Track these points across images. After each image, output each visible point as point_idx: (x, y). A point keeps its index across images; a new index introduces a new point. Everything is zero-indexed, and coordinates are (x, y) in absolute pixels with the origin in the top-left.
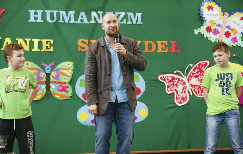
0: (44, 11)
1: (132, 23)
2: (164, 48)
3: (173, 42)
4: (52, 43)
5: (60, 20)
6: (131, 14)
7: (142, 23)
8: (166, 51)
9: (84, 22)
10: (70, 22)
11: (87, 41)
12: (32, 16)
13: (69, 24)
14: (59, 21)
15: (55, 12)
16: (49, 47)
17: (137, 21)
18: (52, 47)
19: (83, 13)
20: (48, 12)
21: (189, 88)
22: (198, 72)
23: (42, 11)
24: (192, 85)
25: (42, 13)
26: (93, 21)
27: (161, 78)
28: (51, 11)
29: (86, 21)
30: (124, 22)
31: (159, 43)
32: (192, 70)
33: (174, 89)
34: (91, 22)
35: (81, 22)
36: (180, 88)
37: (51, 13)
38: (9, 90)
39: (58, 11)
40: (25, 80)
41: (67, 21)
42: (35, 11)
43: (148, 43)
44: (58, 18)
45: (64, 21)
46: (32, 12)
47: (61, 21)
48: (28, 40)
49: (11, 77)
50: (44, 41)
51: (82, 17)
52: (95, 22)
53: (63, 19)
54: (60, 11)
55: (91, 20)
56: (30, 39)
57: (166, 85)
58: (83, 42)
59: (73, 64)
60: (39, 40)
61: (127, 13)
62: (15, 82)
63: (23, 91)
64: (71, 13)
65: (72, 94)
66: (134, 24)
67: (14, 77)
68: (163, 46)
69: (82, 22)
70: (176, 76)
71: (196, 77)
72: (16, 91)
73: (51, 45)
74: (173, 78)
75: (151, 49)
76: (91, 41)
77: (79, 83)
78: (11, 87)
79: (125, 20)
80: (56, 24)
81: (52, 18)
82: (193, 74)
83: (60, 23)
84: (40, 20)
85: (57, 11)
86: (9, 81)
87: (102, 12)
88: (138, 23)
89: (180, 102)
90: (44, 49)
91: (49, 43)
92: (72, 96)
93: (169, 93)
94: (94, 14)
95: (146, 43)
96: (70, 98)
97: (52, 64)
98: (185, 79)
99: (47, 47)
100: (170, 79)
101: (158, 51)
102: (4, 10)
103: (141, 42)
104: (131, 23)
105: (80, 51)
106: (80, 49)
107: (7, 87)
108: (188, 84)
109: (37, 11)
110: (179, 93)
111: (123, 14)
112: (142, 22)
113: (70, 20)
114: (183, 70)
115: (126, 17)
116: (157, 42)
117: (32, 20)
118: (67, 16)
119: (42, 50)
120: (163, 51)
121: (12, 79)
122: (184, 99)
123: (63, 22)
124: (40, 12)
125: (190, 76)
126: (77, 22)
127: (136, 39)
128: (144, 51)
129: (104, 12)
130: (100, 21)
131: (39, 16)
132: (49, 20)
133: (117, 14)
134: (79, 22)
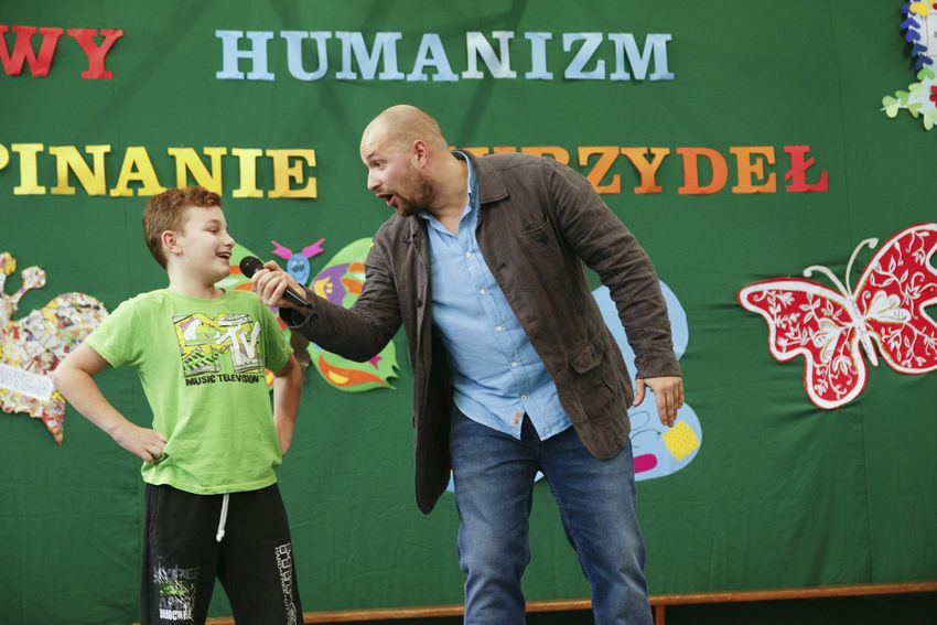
0: (277, 35)
1: (632, 76)
2: (760, 176)
3: (798, 150)
4: (312, 162)
5: (340, 69)
6: (624, 41)
7: (671, 76)
8: (771, 187)
9: (436, 78)
10: (382, 76)
12: (231, 54)
13: (377, 84)
14: (339, 76)
15: (321, 38)
16: (299, 180)
17: (651, 68)
18: (312, 182)
19: (431, 41)
20: (293, 39)
21: (864, 335)
22: (898, 272)
23: (270, 35)
24: (875, 325)
25: (269, 41)
26: (473, 73)
27: (750, 298)
28: (305, 34)
29: (445, 73)
30: (599, 72)
31: (742, 153)
32: (875, 264)
33: (804, 341)
34: (465, 75)
35: (425, 78)
36: (829, 335)
37: (304, 41)
38: (199, 374)
39: (334, 35)
40: (250, 333)
41: (368, 73)
42: (240, 34)
43: (698, 156)
44: (335, 63)
45: (359, 75)
46: (229, 38)
47: (346, 74)
48: (216, 153)
49: (197, 322)
50: (280, 157)
51: (429, 55)
52: (480, 75)
53: (355, 67)
54: (339, 35)
55: (466, 69)
56: (223, 151)
57: (773, 324)
60: (259, 152)
61: (611, 37)
62: (218, 342)
63: (248, 374)
64: (387, 40)
65: (394, 368)
66: (640, 81)
67: (212, 323)
68: (759, 168)
69: (430, 77)
70: (811, 290)
71: (891, 290)
72: (226, 378)
73: (307, 171)
74: (800, 297)
75: (710, 181)
78: (207, 362)
79: (601, 64)
80: (327, 83)
81: (310, 61)
82: (880, 279)
83: (344, 81)
84: (260, 72)
85: (328, 35)
86: (195, 338)
87: (511, 35)
88: (653, 77)
89: (829, 395)
90: (281, 189)
91: (299, 164)
92: (393, 374)
93: (782, 356)
94: (476, 42)
95: (690, 155)
96: (388, 385)
97: (315, 248)
98: (848, 301)
99: (292, 179)
100: (787, 299)
101: (735, 190)
102: (119, 33)
103: (666, 151)
104: (626, 76)
107: (190, 363)
108: (858, 321)
109: (250, 35)
110: (826, 358)
111: (593, 40)
112: (670, 70)
113: (380, 68)
114: (837, 264)
115: (606, 51)
116: (733, 150)
117: (230, 71)
118: (370, 54)
119: (272, 194)
120: (755, 189)
121: (205, 329)
122: (845, 381)
123: (353, 76)
124: (260, 39)
125: (868, 287)
126: (410, 78)
127: (648, 141)
128: (681, 190)
129: (520, 35)
130: (503, 71)
131: (259, 54)
132: (296, 68)
133: (568, 40)
134: (416, 75)
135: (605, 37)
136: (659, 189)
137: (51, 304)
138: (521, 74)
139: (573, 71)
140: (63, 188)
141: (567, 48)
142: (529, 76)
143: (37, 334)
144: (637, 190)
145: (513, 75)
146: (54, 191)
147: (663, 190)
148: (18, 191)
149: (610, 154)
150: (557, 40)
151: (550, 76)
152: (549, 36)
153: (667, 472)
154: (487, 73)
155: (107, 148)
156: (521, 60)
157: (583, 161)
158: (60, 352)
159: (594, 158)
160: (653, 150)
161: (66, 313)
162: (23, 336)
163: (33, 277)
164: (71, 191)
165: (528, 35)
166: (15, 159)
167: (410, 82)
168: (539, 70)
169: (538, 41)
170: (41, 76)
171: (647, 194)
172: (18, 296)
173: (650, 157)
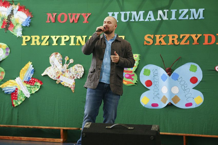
0: (120, 13)
1: (194, 18)
5: (131, 19)
6: (193, 10)
7: (204, 18)
9: (151, 20)
10: (140, 20)
11: (152, 36)
13: (139, 22)
14: (131, 21)
15: (128, 13)
17: (199, 16)
19: (151, 13)
23: (118, 13)
28: (125, 12)
29: (153, 19)
30: (187, 18)
34: (157, 19)
35: (148, 20)
37: (125, 14)
39: (131, 12)
41: (137, 20)
42: (112, 13)
43: (208, 36)
44: (130, 18)
45: (135, 20)
46: (110, 14)
47: (133, 20)
51: (150, 15)
52: (160, 19)
53: (134, 19)
54: (132, 12)
55: (157, 18)
58: (149, 37)
59: (139, 56)
61: (190, 10)
64: (141, 13)
65: (136, 81)
66: (196, 19)
69: (150, 20)
75: (211, 42)
76: (156, 36)
77: (143, 72)
79: (187, 16)
80: (128, 23)
81: (125, 18)
83: (132, 22)
87: (168, 10)
88: (199, 18)
92: (136, 82)
94: (160, 12)
95: (206, 36)
96: (135, 85)
101: (217, 44)
102: (90, 14)
103: (201, 35)
104: (193, 18)
105: (146, 45)
106: (145, 43)
109: (114, 13)
111: (186, 11)
112: (203, 17)
113: (139, 19)
115: (189, 13)
118: (137, 16)
123: (134, 21)
124: (116, 14)
126: (146, 20)
127: (196, 33)
128: (204, 44)
129: (170, 10)
130: (165, 18)
131: (116, 17)
132: (123, 19)
133: (180, 11)
134: (147, 20)
135: (189, 10)
136: (198, 44)
137: (74, 66)
138: (169, 19)
139: (181, 18)
140: (78, 44)
141: (180, 13)
142: (171, 19)
143: (71, 72)
144: (193, 44)
145: (168, 19)
146: (76, 45)
147: (199, 44)
148: (70, 45)
149: (187, 36)
150: (178, 11)
151: (176, 19)
152: (176, 10)
153: (194, 107)
154: (162, 19)
155: (86, 36)
156: (169, 15)
157: (181, 38)
158: (75, 75)
159: (183, 37)
160: (198, 35)
161: (76, 68)
162: (69, 72)
163: (71, 61)
164: (79, 45)
165: (171, 10)
166: (70, 38)
167: (145, 21)
168: (173, 18)
169: (174, 11)
170: (76, 23)
171: (196, 45)
172: (69, 64)
173: (196, 36)
